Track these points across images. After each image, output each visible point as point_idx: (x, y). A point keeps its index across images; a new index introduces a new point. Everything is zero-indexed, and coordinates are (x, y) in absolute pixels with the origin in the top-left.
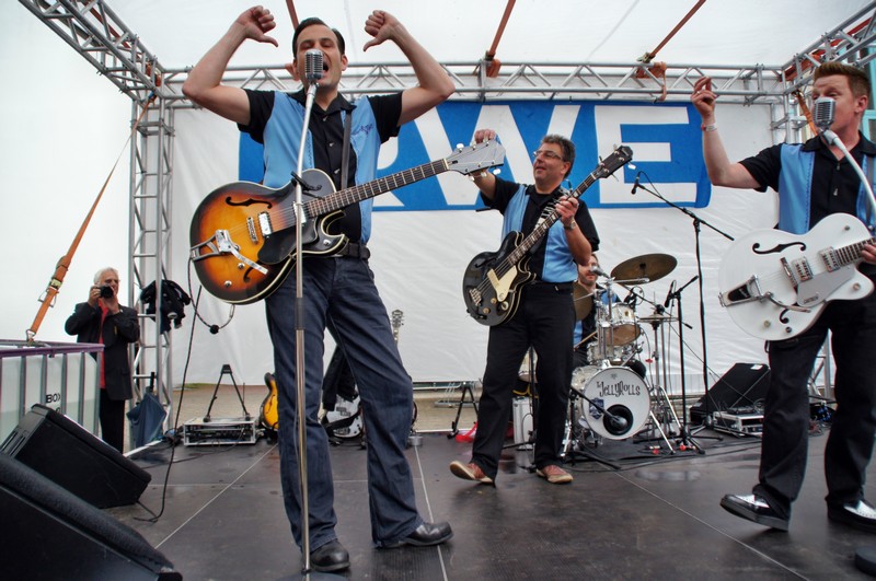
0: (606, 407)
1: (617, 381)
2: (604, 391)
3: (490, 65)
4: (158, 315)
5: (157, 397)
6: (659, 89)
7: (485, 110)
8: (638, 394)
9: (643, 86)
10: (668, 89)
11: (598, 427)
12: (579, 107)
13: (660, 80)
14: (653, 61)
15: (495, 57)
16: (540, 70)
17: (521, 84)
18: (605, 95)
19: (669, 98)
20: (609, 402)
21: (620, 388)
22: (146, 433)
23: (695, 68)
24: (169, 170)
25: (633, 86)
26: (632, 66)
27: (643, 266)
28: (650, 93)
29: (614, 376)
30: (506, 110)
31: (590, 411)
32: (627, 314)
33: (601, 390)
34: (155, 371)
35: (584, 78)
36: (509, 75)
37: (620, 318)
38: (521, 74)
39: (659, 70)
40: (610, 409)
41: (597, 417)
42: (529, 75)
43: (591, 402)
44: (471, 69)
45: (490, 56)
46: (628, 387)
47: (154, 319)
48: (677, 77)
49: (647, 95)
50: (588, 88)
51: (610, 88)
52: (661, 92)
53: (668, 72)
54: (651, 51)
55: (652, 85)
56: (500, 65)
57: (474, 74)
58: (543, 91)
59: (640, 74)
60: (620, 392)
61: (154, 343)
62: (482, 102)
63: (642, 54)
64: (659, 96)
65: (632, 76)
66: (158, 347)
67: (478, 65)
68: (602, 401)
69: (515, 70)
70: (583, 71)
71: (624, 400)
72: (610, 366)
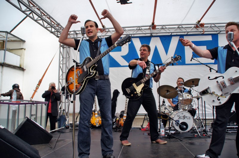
0: (180, 122)
1: (183, 115)
2: (179, 118)
3: (153, 26)
4: (65, 94)
5: (65, 116)
6: (202, 30)
7: (152, 39)
8: (190, 119)
9: (198, 30)
10: (205, 30)
11: (177, 128)
12: (179, 37)
13: (203, 28)
14: (200, 23)
15: (155, 24)
16: (167, 27)
17: (163, 31)
18: (187, 33)
19: (206, 33)
20: (181, 121)
21: (184, 117)
22: (61, 125)
23: (213, 24)
24: (69, 57)
25: (195, 30)
26: (194, 24)
27: (193, 82)
28: (200, 32)
29: (182, 114)
30: (159, 38)
31: (175, 124)
32: (188, 96)
33: (178, 117)
34: (64, 109)
35: (181, 29)
36: (158, 29)
37: (186, 97)
38: (163, 28)
39: (202, 25)
40: (181, 123)
41: (177, 125)
42: (165, 28)
43: (176, 121)
44: (148, 28)
45: (153, 24)
46: (187, 117)
47: (64, 95)
48: (208, 27)
49: (200, 33)
50: (181, 31)
51: (188, 31)
52: (203, 31)
53: (205, 25)
54: (199, 20)
55: (200, 29)
56: (156, 26)
57: (149, 29)
58: (169, 33)
59: (197, 27)
60: (184, 118)
61: (64, 102)
62: (151, 36)
63: (197, 21)
64: (203, 32)
65: (194, 27)
66: (65, 103)
67: (150, 26)
68: (179, 121)
69: (160, 27)
70: (180, 27)
71: (185, 121)
72: (182, 111)
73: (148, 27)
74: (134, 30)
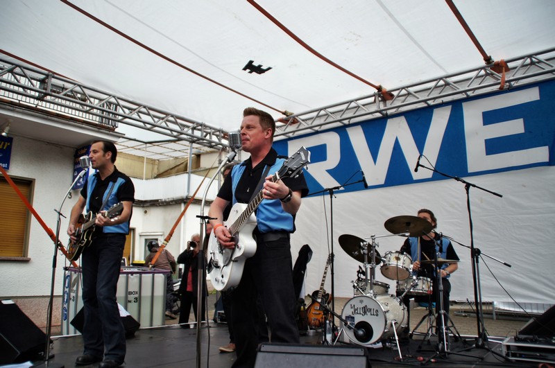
1: (363, 305)
2: (355, 311)
7: (390, 122)
10: (507, 80)
13: (507, 72)
14: (492, 62)
15: (384, 88)
20: (358, 319)
21: (365, 310)
23: (530, 56)
26: (478, 69)
27: (408, 223)
29: (361, 301)
30: (402, 119)
32: (397, 258)
40: (358, 324)
41: (349, 329)
45: (379, 89)
48: (516, 67)
52: (500, 83)
53: (511, 65)
56: (390, 92)
57: (375, 101)
60: (365, 313)
62: (385, 118)
67: (375, 96)
68: (353, 318)
70: (440, 83)
71: (367, 318)
73: (372, 99)
74: (342, 111)
